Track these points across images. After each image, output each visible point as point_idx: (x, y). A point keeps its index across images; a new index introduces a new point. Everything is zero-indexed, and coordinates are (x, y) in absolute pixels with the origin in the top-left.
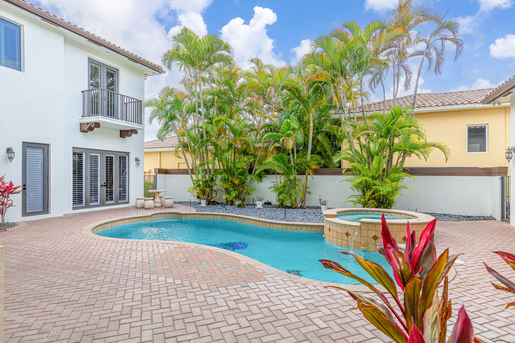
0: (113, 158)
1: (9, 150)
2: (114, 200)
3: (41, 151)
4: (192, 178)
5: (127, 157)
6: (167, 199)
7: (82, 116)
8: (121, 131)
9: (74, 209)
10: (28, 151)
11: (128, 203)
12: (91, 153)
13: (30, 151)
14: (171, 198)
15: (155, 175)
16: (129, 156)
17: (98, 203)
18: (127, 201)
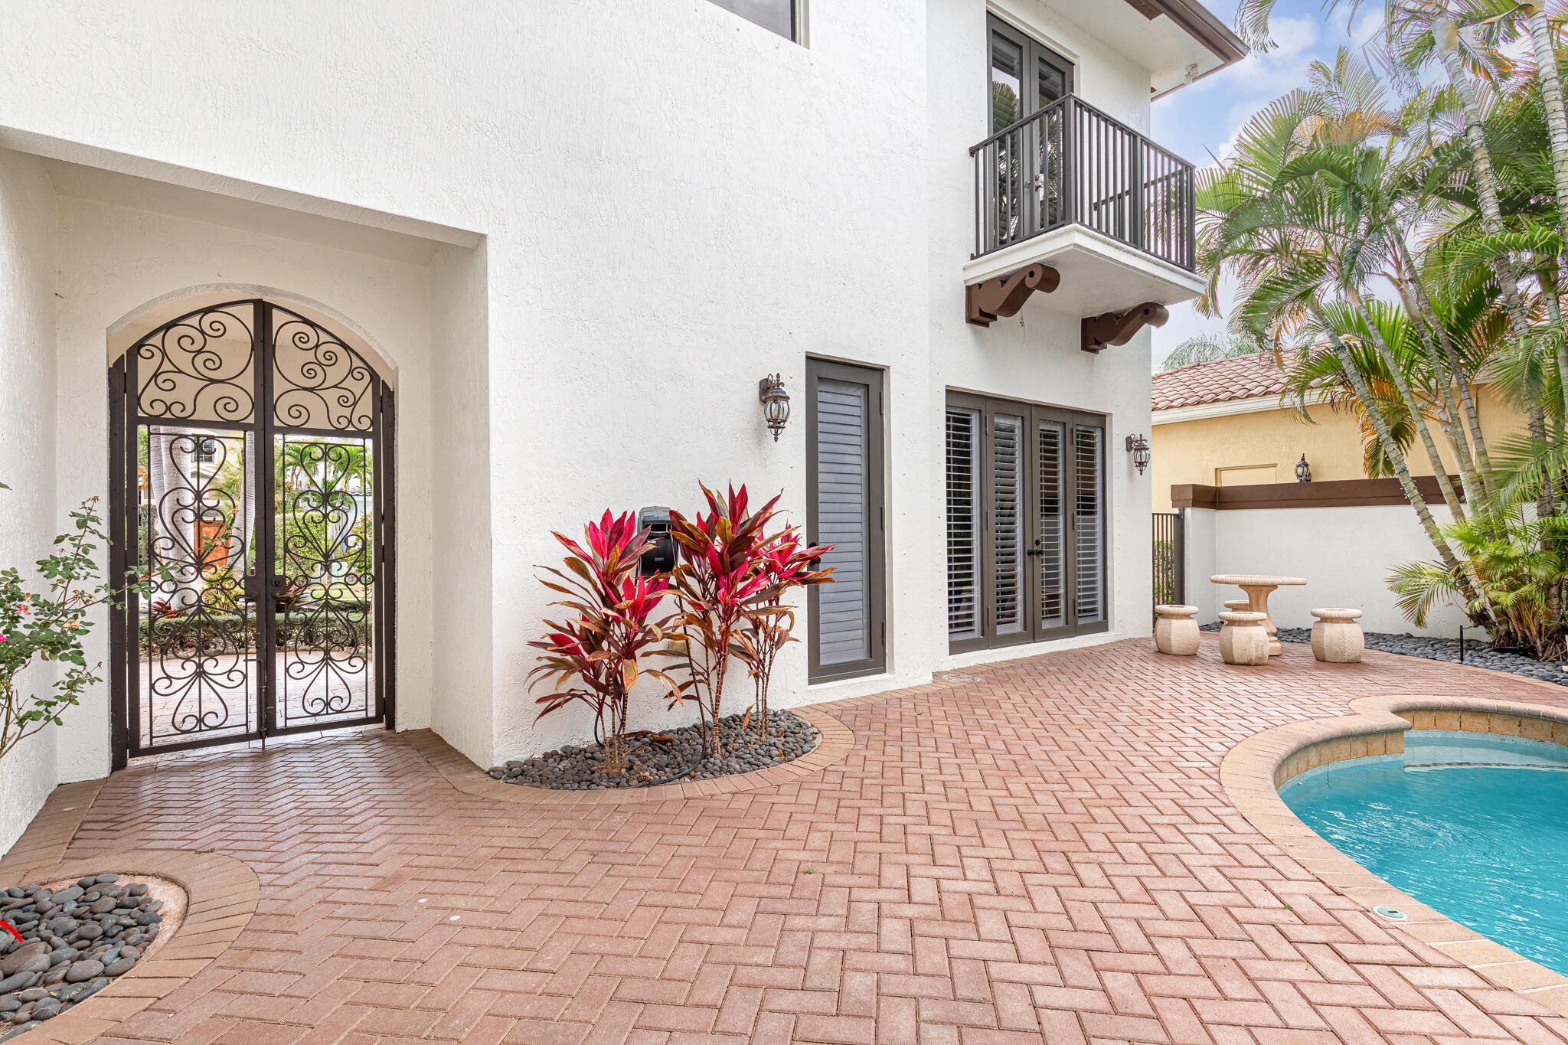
0: (1055, 437)
1: (770, 391)
2: (1062, 613)
3: (856, 401)
4: (1427, 519)
5: (1098, 434)
6: (1324, 619)
7: (973, 258)
8: (1085, 321)
9: (955, 648)
10: (821, 397)
11: (1103, 626)
12: (998, 414)
13: (828, 397)
14: (1349, 620)
15: (1176, 511)
16: (1103, 430)
17: (1017, 628)
18: (1100, 618)
